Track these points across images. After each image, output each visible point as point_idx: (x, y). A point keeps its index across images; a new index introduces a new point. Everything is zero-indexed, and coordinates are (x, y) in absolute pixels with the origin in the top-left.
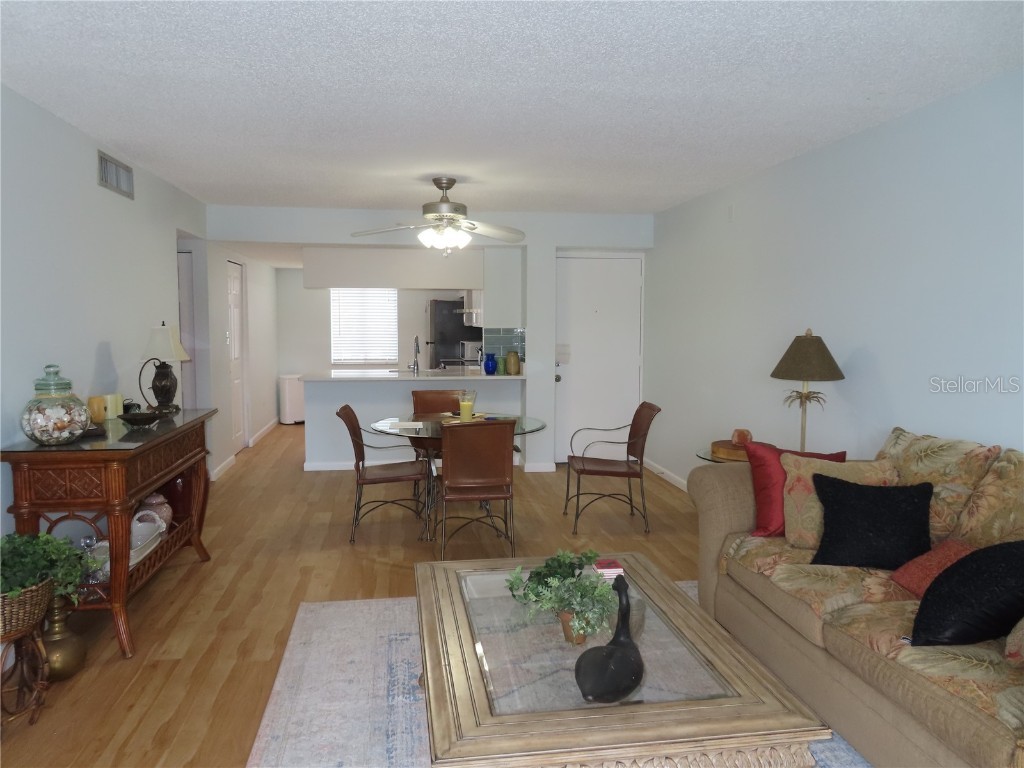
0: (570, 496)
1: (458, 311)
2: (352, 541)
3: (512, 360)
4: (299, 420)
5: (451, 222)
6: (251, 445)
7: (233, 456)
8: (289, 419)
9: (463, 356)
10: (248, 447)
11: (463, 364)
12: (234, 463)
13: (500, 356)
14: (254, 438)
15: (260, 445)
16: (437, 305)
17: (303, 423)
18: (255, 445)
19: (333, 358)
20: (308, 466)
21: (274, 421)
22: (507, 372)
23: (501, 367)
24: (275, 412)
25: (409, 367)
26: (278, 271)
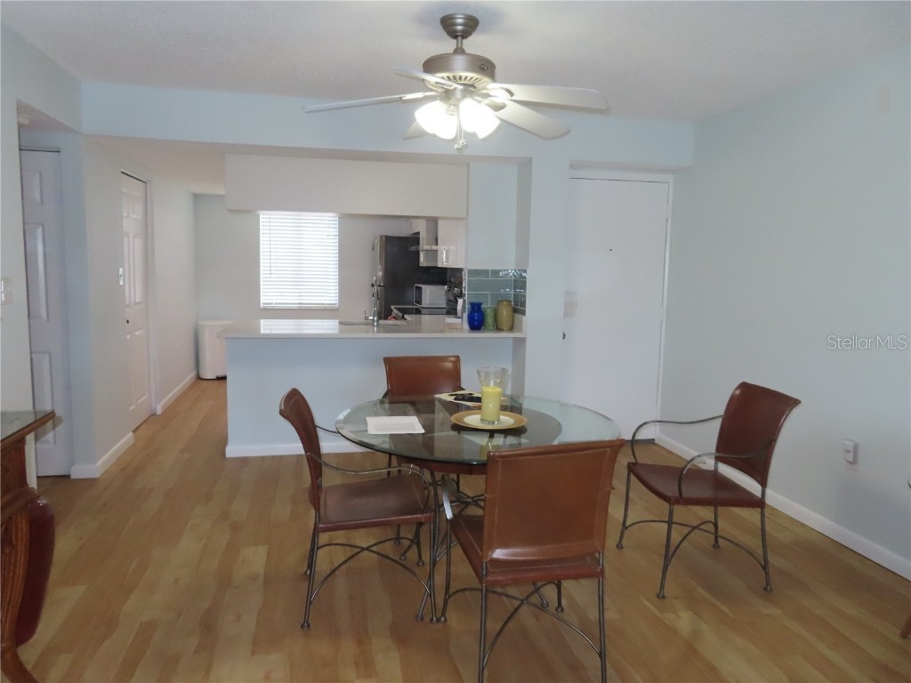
0: (628, 524)
1: (413, 248)
2: (305, 625)
3: (505, 312)
4: (220, 374)
5: (470, 89)
6: (159, 412)
7: (131, 433)
8: (209, 373)
9: (419, 302)
10: (155, 414)
11: (418, 312)
12: (132, 442)
13: (487, 306)
14: (162, 403)
15: (171, 411)
16: (389, 241)
17: (224, 378)
18: (164, 413)
19: (262, 301)
20: (232, 451)
21: (193, 375)
22: (498, 329)
23: (489, 319)
24: (192, 362)
25: (366, 318)
26: (196, 196)
